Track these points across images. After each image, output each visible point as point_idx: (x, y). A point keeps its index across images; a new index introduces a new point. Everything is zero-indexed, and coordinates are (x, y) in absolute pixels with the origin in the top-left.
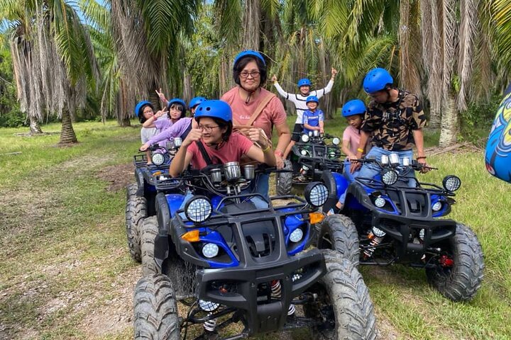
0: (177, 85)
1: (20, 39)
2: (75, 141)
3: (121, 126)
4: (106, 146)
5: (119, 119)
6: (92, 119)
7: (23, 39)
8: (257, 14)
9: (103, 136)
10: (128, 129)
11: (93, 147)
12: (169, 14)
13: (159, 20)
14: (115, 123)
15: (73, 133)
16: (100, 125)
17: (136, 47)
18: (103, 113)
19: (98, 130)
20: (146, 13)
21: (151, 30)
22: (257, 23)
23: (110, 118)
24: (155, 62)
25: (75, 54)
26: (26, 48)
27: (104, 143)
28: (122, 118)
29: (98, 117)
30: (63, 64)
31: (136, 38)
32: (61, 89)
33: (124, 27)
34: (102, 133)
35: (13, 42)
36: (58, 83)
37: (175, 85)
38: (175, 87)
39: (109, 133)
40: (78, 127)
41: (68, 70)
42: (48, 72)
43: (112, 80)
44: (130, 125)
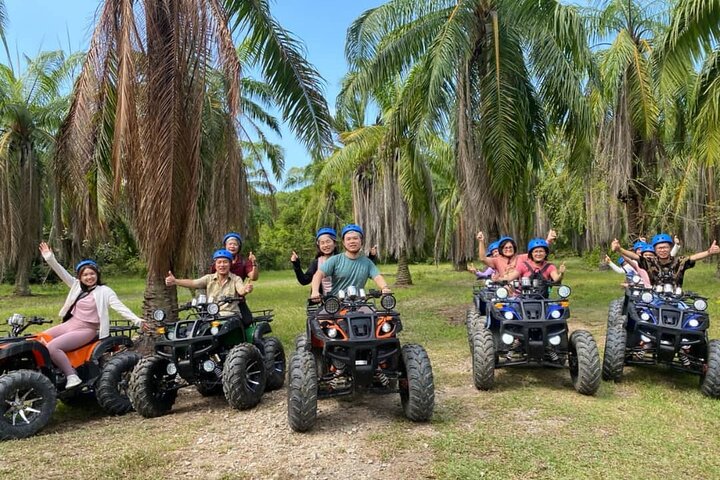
0: (527, 221)
1: (361, 176)
2: (410, 283)
3: (456, 270)
4: (441, 290)
5: (455, 262)
6: (423, 261)
7: (364, 176)
8: (628, 134)
9: (437, 280)
10: (464, 274)
11: (428, 290)
12: (513, 157)
13: (502, 163)
14: (449, 266)
15: (409, 275)
16: (433, 268)
17: (479, 191)
18: (437, 254)
19: (430, 273)
20: (491, 158)
21: (494, 174)
22: (629, 144)
23: (444, 260)
24: (497, 204)
25: (417, 193)
26: (367, 186)
27: (439, 287)
28: (458, 260)
29: (430, 259)
30: (405, 204)
31: (480, 182)
32: (402, 228)
33: (468, 171)
34: (436, 277)
35: (354, 180)
36: (400, 222)
37: (523, 220)
38: (523, 224)
39: (444, 278)
40: (414, 269)
41: (410, 210)
42: (389, 212)
43: (449, 216)
44: (466, 270)
